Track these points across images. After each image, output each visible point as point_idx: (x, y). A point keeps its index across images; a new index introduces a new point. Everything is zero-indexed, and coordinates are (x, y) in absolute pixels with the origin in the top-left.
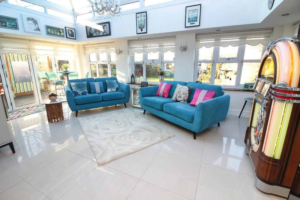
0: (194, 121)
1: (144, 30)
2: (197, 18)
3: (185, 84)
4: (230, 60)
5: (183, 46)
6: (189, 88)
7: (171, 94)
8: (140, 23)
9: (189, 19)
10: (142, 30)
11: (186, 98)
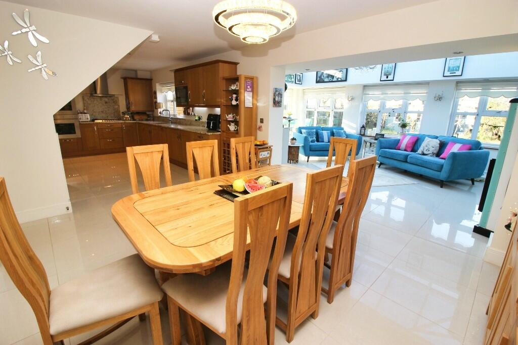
0: (443, 170)
1: (390, 77)
2: (459, 67)
3: (436, 138)
4: (501, 113)
5: (437, 95)
6: (440, 141)
7: (416, 148)
8: (387, 69)
9: (449, 68)
10: (387, 77)
11: (435, 152)
